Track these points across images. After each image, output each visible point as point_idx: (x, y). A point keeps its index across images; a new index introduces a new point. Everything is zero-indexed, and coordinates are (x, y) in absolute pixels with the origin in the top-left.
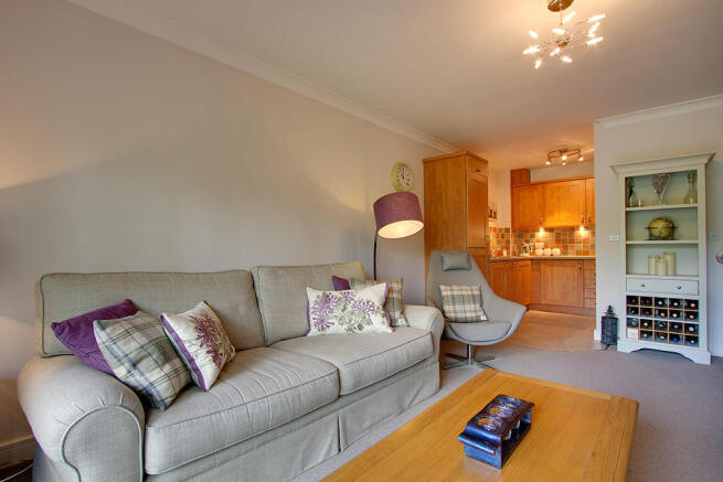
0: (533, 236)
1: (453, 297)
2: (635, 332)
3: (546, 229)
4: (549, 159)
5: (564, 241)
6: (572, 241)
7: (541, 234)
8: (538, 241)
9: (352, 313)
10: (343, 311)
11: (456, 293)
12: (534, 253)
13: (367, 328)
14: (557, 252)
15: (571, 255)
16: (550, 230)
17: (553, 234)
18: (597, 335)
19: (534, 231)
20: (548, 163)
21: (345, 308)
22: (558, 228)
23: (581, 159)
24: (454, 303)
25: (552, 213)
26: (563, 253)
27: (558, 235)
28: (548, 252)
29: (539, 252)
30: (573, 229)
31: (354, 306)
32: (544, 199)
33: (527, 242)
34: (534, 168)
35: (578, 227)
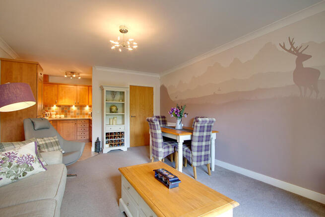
0: (49, 109)
1: (46, 144)
2: (108, 145)
3: (57, 106)
4: (66, 74)
5: (66, 112)
6: (69, 112)
7: (54, 108)
8: (53, 111)
9: (18, 166)
10: (9, 167)
11: (47, 142)
12: (50, 117)
13: (29, 173)
14: (63, 116)
15: (69, 118)
16: (59, 106)
17: (61, 108)
18: (93, 149)
19: (51, 106)
20: (66, 76)
21: (10, 165)
22: (63, 106)
23: (79, 78)
24: (47, 148)
25: (61, 98)
26: (65, 117)
27: (63, 109)
28: (58, 116)
29: (54, 117)
30: (69, 106)
31: (18, 162)
32: (58, 91)
33: (47, 111)
34: (51, 76)
35: (72, 106)
